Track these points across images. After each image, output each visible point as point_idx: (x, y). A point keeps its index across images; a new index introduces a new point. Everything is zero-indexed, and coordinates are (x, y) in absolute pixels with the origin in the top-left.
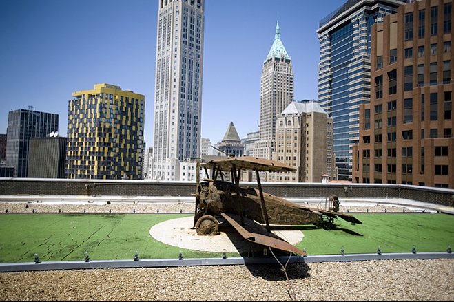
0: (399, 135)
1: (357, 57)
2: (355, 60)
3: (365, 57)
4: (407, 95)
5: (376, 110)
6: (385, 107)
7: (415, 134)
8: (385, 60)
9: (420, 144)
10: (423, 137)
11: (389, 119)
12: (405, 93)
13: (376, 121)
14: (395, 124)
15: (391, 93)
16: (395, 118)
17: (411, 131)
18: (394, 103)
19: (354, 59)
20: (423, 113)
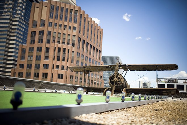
0: (42, 66)
1: (6, 14)
2: (4, 16)
3: (11, 16)
4: (48, 46)
5: (30, 50)
6: (35, 49)
7: (50, 66)
8: (38, 24)
9: (52, 72)
10: (53, 68)
11: (37, 56)
12: (47, 44)
13: (29, 56)
14: (40, 59)
15: (39, 42)
16: (40, 56)
17: (48, 64)
18: (41, 48)
19: (4, 14)
20: (54, 56)
